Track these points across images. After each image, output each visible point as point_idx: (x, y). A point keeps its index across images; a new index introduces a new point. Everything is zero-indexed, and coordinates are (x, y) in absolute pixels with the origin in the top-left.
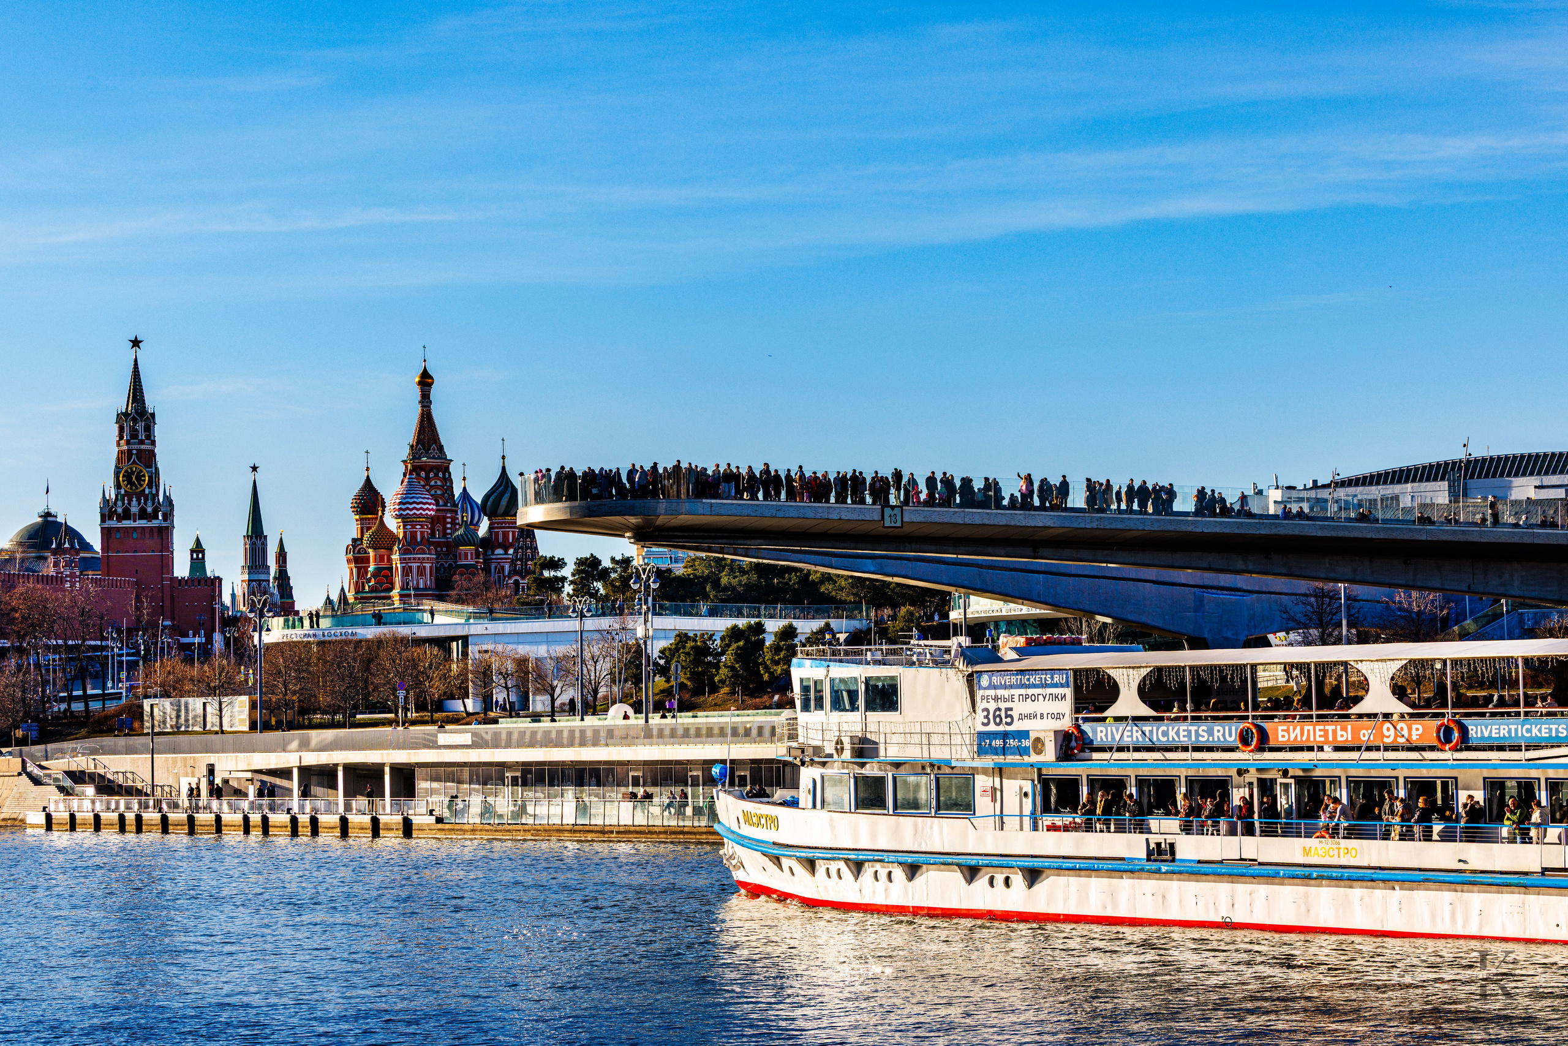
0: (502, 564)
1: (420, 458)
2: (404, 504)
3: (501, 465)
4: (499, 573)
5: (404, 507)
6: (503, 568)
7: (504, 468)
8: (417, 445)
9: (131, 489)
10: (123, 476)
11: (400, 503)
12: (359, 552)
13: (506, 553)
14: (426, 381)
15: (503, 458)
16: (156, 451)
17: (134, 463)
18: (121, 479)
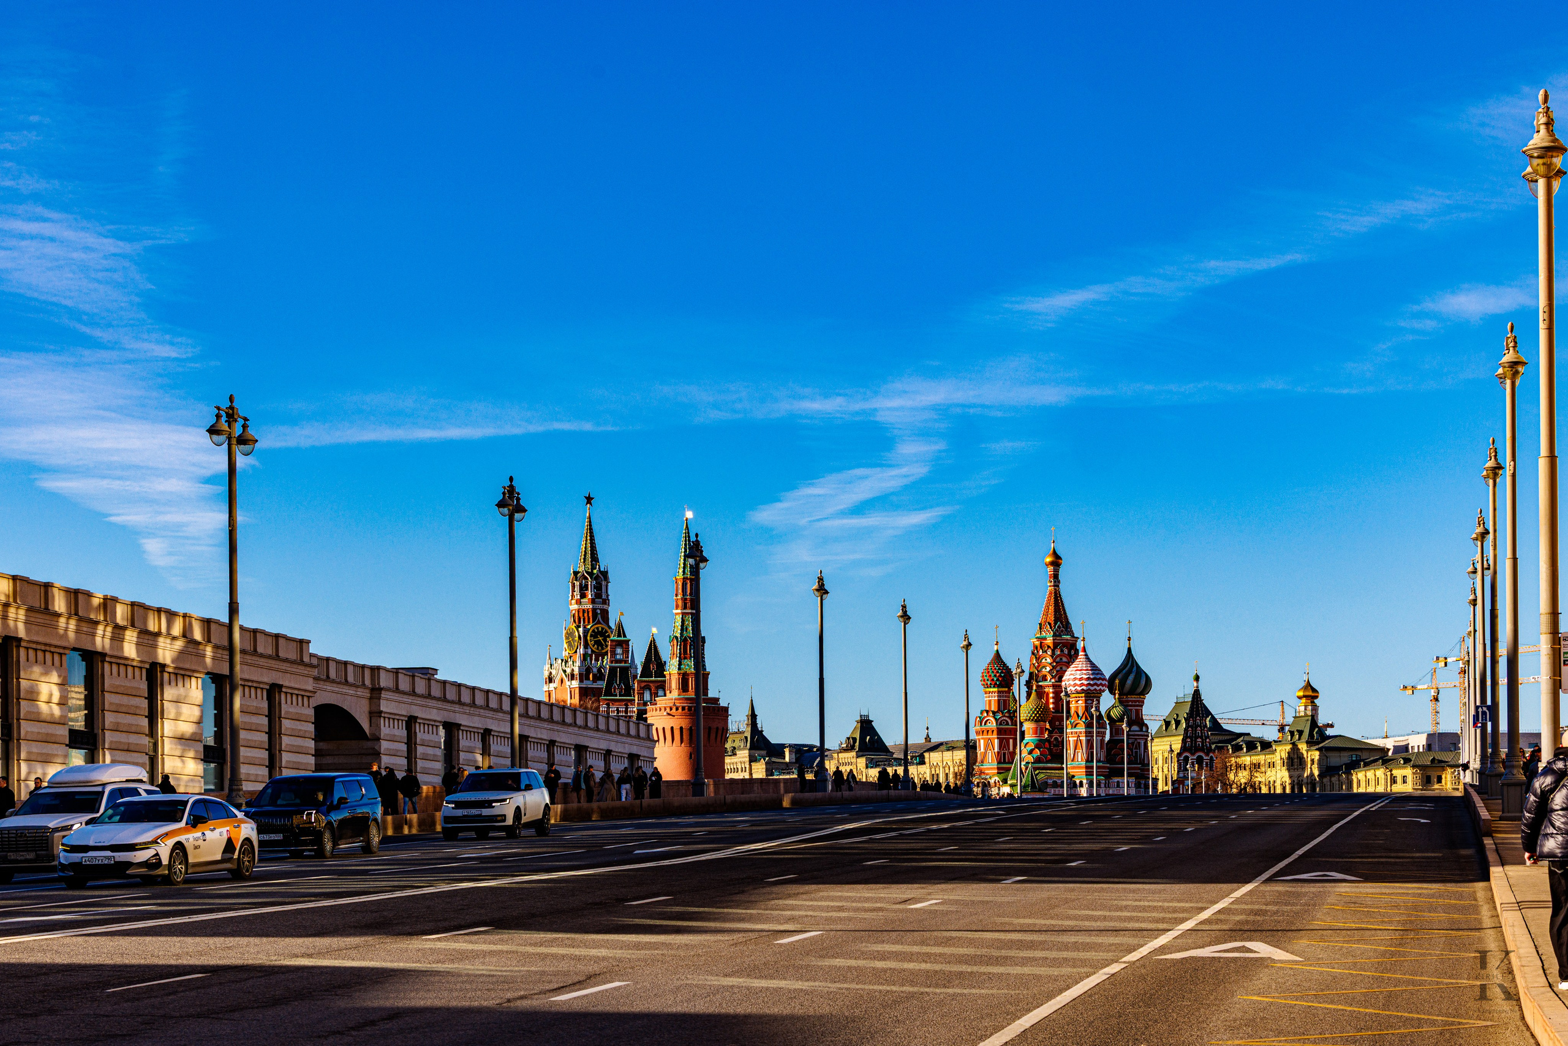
0: (1138, 741)
1: (1060, 636)
2: (1093, 679)
3: (1128, 646)
4: (1136, 748)
5: (1092, 682)
6: (1139, 743)
7: (1129, 650)
8: (1055, 624)
9: (598, 649)
10: (591, 636)
11: (1088, 679)
12: (1001, 724)
13: (1141, 730)
14: (1056, 562)
15: (1129, 639)
16: (610, 609)
17: (599, 623)
18: (588, 638)
